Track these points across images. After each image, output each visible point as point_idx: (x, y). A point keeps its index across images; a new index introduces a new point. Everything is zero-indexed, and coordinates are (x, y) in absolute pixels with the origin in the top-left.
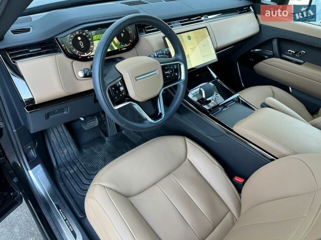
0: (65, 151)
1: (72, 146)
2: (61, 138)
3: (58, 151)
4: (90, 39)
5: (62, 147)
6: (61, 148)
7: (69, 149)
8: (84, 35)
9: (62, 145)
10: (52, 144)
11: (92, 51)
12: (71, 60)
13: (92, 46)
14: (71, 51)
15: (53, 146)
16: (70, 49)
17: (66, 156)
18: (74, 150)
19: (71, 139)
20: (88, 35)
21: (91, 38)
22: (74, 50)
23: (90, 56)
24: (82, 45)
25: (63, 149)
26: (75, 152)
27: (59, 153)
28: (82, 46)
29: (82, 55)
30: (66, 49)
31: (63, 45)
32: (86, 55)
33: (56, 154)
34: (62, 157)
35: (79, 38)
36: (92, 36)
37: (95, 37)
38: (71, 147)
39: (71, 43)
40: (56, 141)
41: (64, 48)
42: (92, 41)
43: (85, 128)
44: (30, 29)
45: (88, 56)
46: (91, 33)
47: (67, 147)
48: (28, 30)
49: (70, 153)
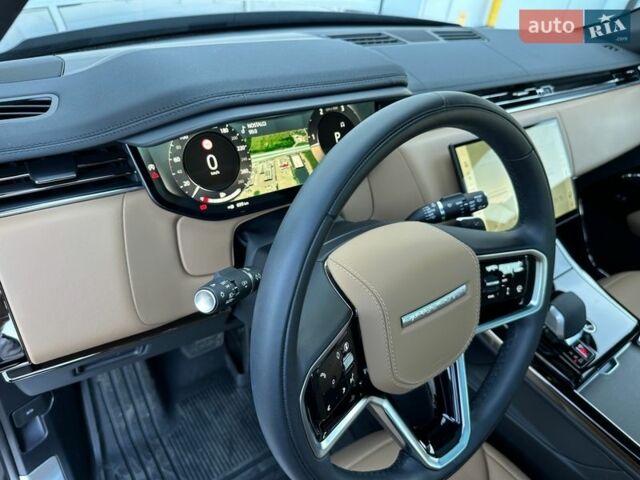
0: (129, 413)
1: (149, 398)
2: (123, 376)
3: (111, 411)
4: (241, 148)
5: (122, 402)
6: (119, 404)
7: (141, 406)
8: (223, 135)
9: (122, 395)
10: (97, 391)
11: (242, 187)
12: (172, 215)
13: (244, 171)
14: (176, 186)
15: (98, 398)
16: (172, 180)
17: (130, 423)
18: (152, 408)
19: (149, 379)
20: (234, 133)
21: (243, 143)
22: (187, 183)
23: (235, 203)
24: (213, 165)
25: (124, 407)
26: (154, 416)
27: (113, 416)
28: (214, 170)
29: (211, 201)
30: (160, 179)
31: (151, 167)
32: (223, 198)
33: (104, 419)
34: (120, 428)
35: (207, 144)
36: (249, 137)
37: (256, 143)
38: (147, 404)
39: (177, 160)
40: (109, 384)
41: (153, 176)
42: (247, 153)
43: (188, 355)
44: (49, 102)
45: (229, 203)
46: (247, 130)
47: (136, 401)
48: (41, 106)
49: (141, 417)
